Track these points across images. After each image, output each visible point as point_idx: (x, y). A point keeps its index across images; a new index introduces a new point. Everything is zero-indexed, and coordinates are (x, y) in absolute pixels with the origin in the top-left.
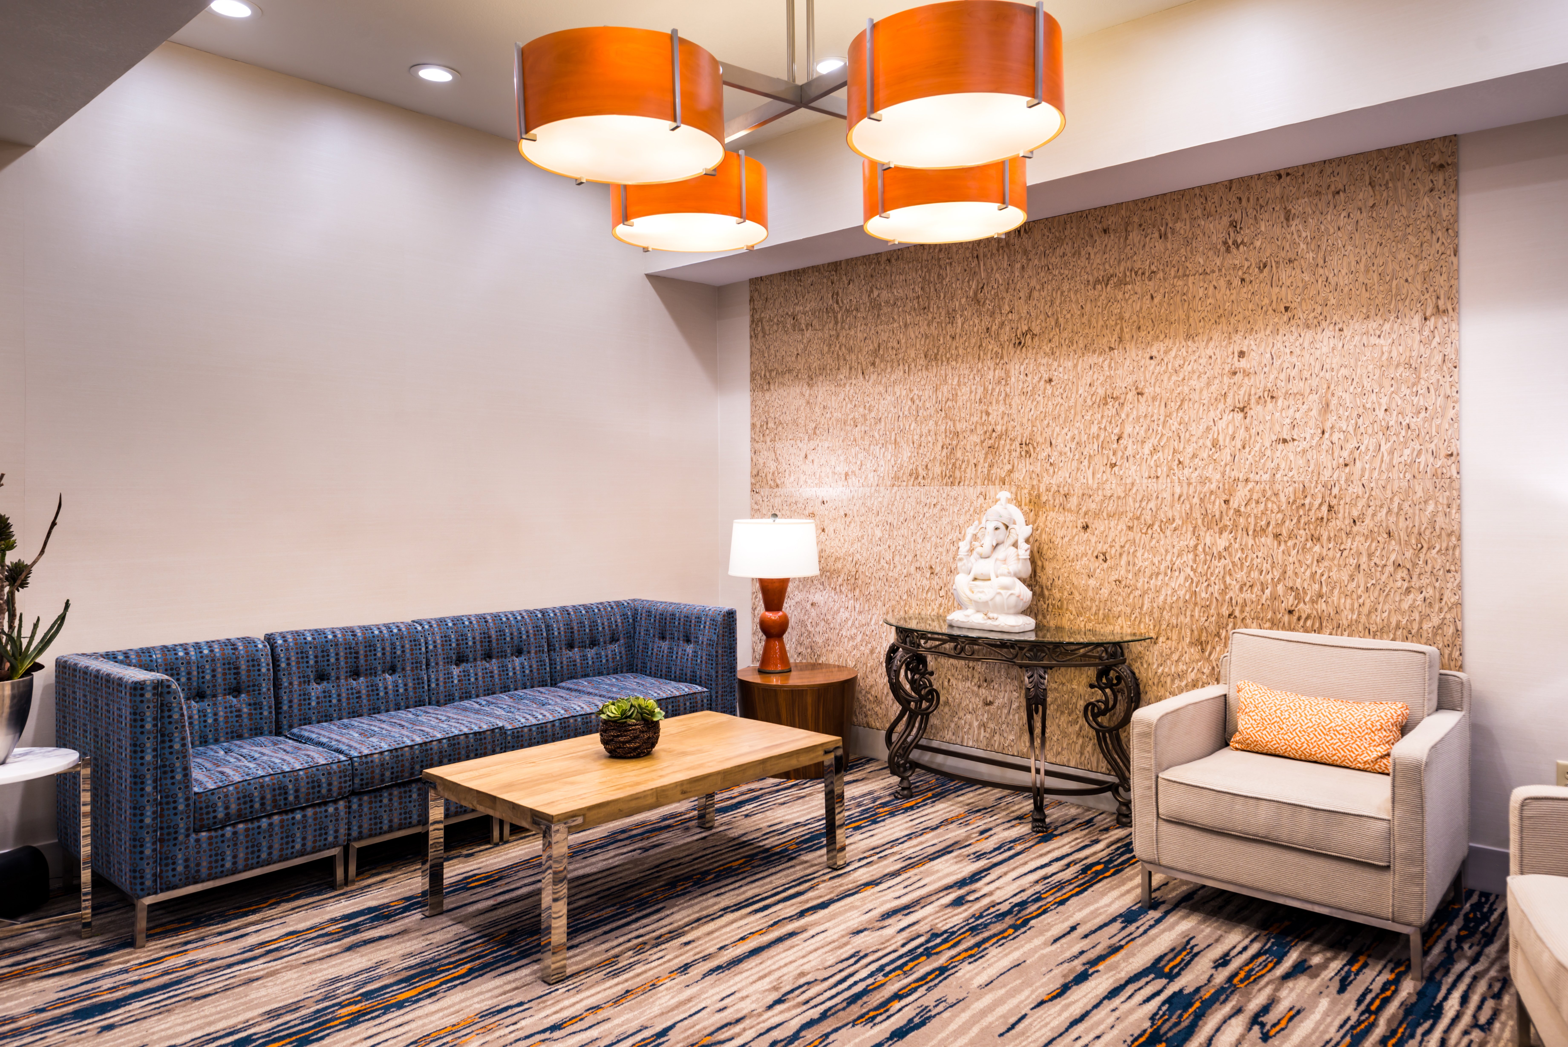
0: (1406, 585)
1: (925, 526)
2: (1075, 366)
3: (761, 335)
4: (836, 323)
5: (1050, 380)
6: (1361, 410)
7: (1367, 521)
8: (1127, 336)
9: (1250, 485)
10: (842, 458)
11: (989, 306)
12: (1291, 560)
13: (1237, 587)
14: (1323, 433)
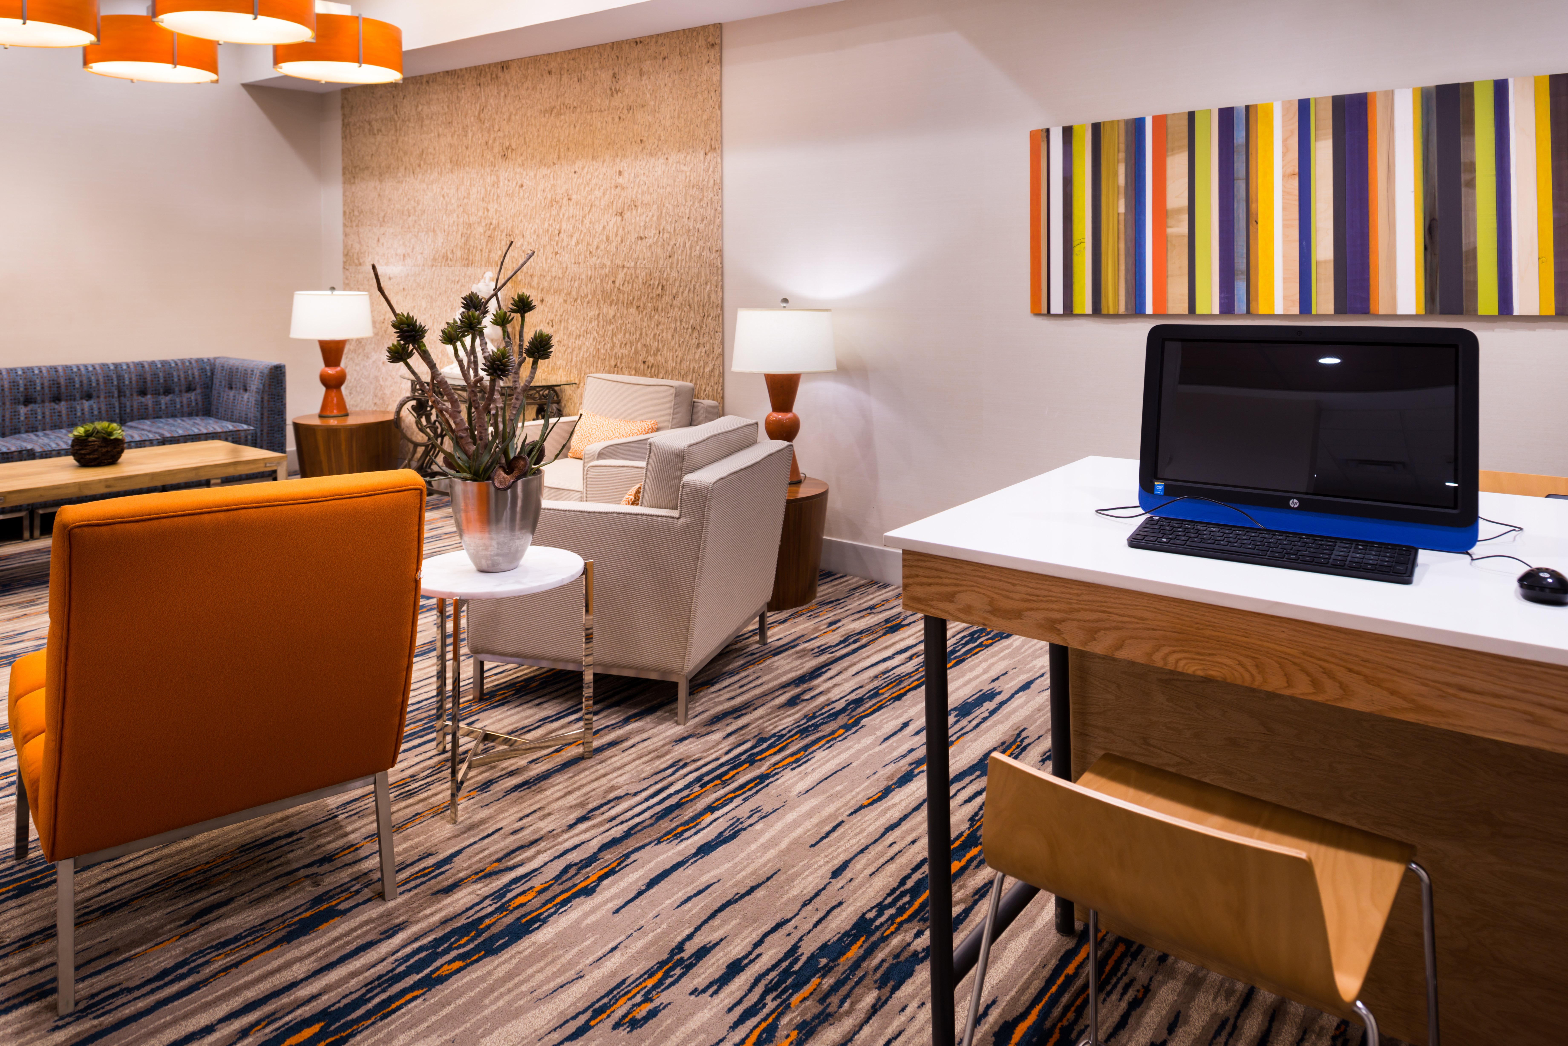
0: (697, 342)
1: (452, 299)
2: (535, 175)
3: (349, 137)
4: (396, 130)
5: (522, 186)
6: (677, 217)
7: (679, 297)
8: (562, 155)
9: (625, 270)
10: (401, 242)
11: (487, 125)
12: (644, 325)
14: (659, 233)
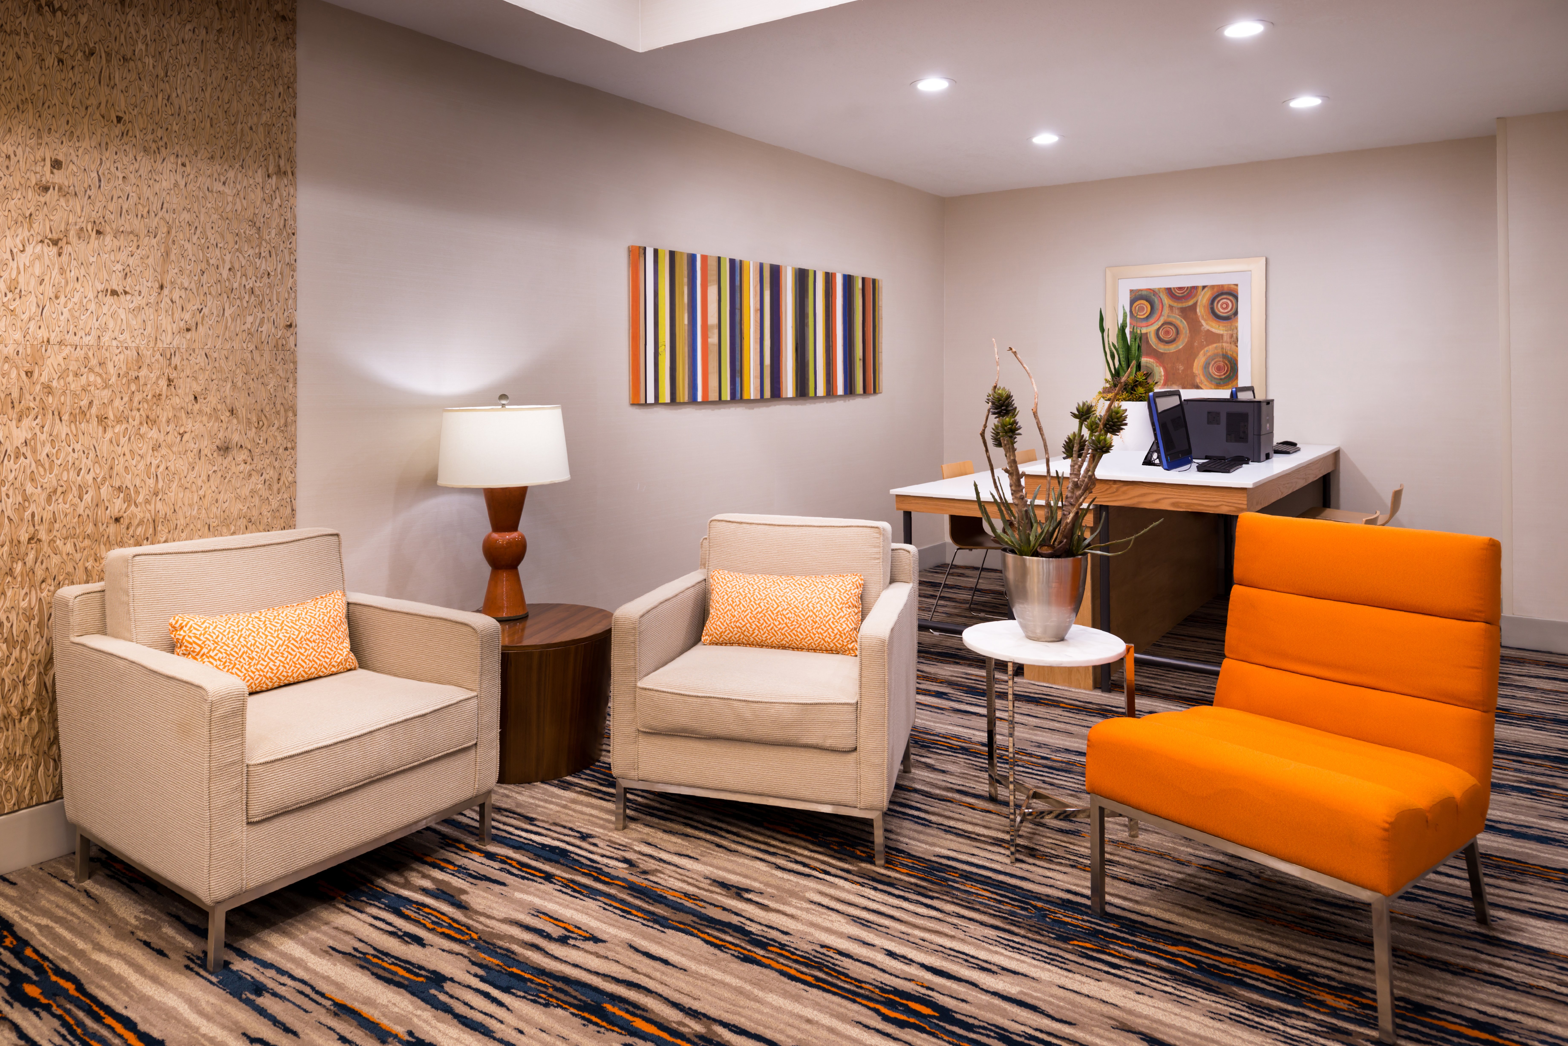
0: (248, 467)
6: (204, 266)
7: (210, 398)
9: (66, 350)
12: (119, 450)
13: (44, 496)
14: (162, 287)
